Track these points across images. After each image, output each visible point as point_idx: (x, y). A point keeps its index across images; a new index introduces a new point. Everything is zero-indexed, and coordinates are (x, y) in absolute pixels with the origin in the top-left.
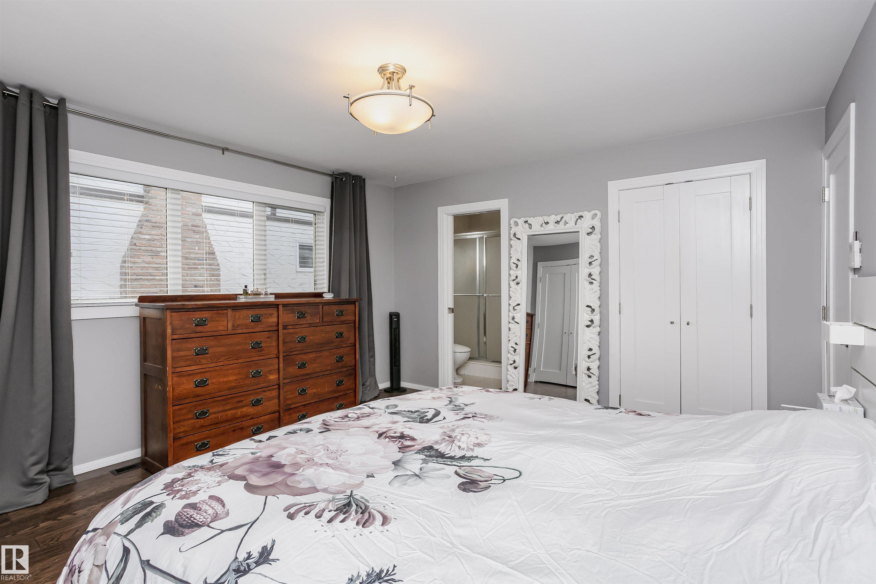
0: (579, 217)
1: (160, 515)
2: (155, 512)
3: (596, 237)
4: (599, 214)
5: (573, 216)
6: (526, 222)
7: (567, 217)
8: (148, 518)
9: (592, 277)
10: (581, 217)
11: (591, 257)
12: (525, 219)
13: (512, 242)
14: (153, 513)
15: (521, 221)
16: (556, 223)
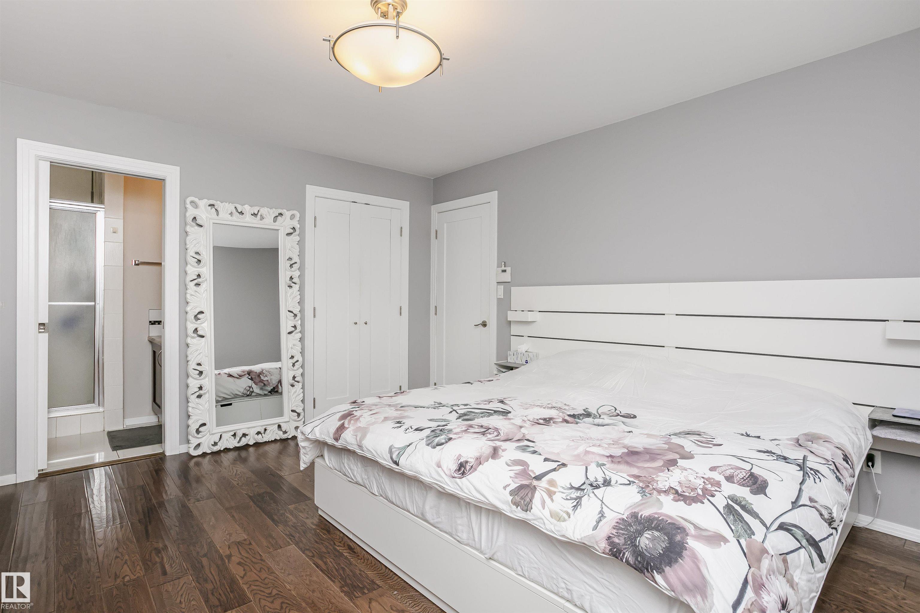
0: (279, 214)
1: (744, 498)
2: (741, 502)
3: (295, 238)
4: (298, 215)
5: (271, 211)
6: (212, 205)
7: (264, 211)
8: (747, 507)
9: (293, 281)
10: (281, 214)
11: (290, 259)
12: (212, 202)
13: (188, 229)
14: (742, 504)
15: (203, 203)
16: (252, 215)
